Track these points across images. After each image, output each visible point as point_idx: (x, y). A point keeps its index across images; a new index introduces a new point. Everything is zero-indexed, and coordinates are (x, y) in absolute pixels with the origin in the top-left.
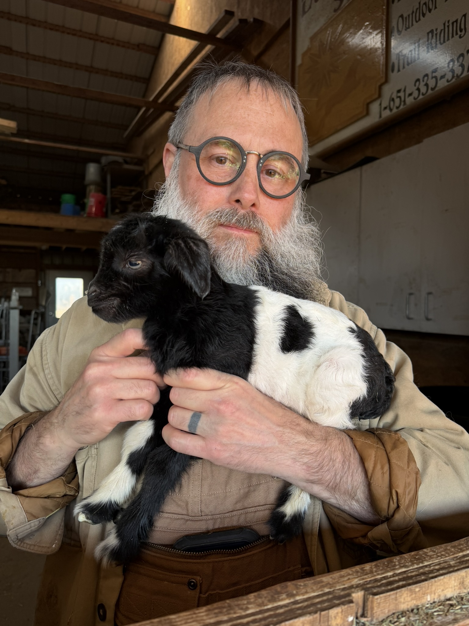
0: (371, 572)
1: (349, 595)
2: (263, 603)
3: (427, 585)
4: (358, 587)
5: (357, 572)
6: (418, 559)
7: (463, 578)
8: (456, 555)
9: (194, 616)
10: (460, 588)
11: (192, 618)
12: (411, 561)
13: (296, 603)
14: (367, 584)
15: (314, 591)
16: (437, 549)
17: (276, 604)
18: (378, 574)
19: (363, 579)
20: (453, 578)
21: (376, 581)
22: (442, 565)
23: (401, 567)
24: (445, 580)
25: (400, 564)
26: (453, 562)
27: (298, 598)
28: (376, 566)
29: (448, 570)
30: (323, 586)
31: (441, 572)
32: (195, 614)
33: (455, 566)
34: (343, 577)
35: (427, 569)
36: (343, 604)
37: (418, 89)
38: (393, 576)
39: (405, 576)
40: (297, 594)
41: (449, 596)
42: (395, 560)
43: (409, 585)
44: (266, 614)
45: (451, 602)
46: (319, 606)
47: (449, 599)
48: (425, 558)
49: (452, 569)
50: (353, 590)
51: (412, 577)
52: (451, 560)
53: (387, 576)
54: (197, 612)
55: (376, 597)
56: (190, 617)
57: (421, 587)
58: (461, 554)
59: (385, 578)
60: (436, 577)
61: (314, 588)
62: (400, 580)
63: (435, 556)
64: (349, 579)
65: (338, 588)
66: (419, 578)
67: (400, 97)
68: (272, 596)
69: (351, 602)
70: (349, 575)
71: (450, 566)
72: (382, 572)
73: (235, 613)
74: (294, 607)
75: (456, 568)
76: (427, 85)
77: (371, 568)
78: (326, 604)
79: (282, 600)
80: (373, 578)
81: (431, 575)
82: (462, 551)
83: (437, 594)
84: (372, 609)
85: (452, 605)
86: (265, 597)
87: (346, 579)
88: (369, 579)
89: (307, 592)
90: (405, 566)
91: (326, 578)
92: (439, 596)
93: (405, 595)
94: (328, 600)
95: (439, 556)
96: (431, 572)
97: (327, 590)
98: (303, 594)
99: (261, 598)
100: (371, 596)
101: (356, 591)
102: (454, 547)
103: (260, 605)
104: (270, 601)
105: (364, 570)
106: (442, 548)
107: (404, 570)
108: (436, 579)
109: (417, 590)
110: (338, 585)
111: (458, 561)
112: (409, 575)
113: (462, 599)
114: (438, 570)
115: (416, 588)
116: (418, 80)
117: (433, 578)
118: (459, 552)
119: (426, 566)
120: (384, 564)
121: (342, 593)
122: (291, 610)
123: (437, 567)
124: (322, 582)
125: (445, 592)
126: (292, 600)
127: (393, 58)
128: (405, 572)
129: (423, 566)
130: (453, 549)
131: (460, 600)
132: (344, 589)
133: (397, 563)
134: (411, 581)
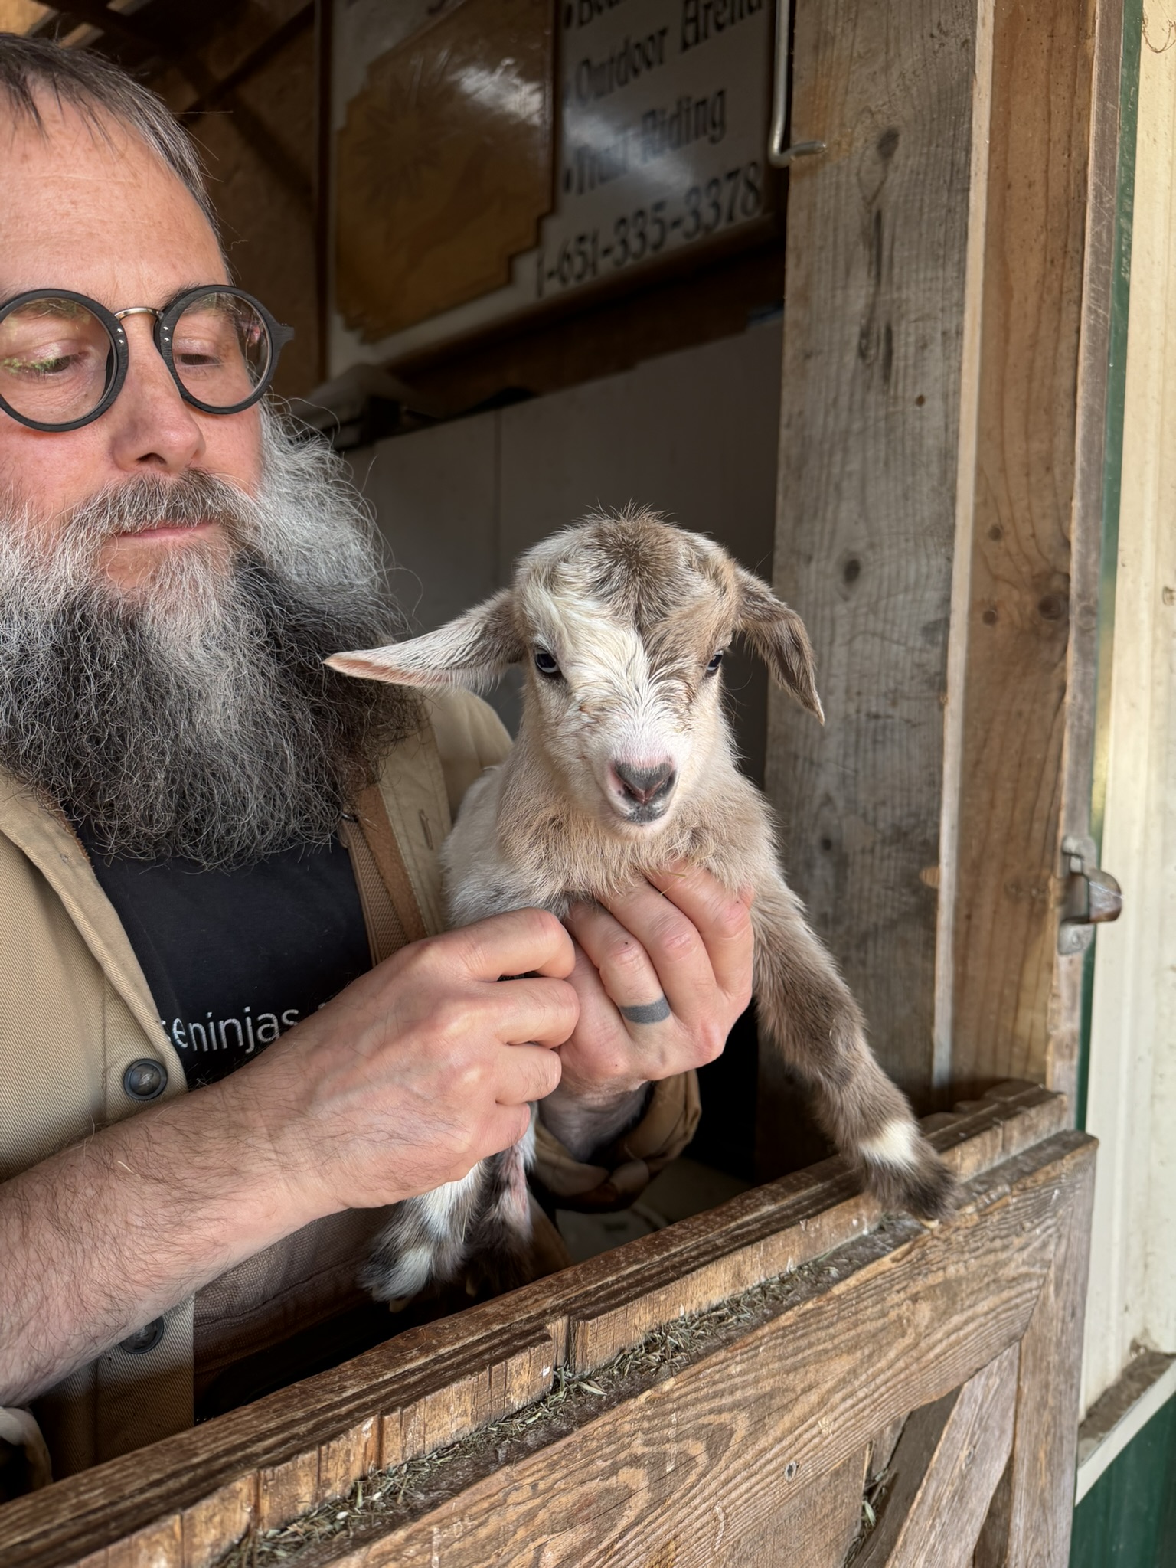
0: (576, 1281)
1: (541, 1327)
2: (374, 1372)
3: (678, 1286)
4: (554, 1311)
5: (551, 1286)
6: (660, 1244)
7: (739, 1266)
8: (724, 1228)
9: (231, 1424)
10: (733, 1286)
11: (227, 1428)
12: (647, 1250)
13: (440, 1359)
14: (574, 1302)
15: (472, 1334)
16: (691, 1223)
17: (399, 1371)
18: (590, 1283)
19: (564, 1296)
20: (722, 1268)
21: (587, 1294)
22: (703, 1248)
23: (630, 1264)
24: (709, 1273)
25: (627, 1258)
26: (721, 1240)
27: (442, 1351)
28: (584, 1269)
29: (713, 1254)
30: (489, 1323)
31: (701, 1260)
32: (230, 1420)
33: (724, 1247)
34: (522, 1300)
35: (676, 1259)
36: (531, 1344)
37: (624, 242)
38: (618, 1281)
39: (639, 1277)
40: (441, 1345)
41: (715, 1302)
42: (617, 1254)
43: (649, 1290)
44: (384, 1392)
45: (719, 1313)
46: (487, 1357)
47: (717, 1309)
48: (670, 1241)
49: (720, 1252)
50: (547, 1318)
51: (651, 1277)
52: (715, 1236)
53: (607, 1283)
54: (234, 1416)
55: (590, 1323)
56: (222, 1427)
57: (668, 1293)
58: (733, 1225)
59: (602, 1287)
60: (693, 1270)
61: (472, 1328)
62: (630, 1286)
63: (688, 1235)
64: (537, 1301)
65: (518, 1319)
66: (664, 1277)
67: (582, 254)
68: (390, 1358)
69: (547, 1338)
70: (536, 1293)
71: (717, 1248)
72: (597, 1277)
73: (319, 1401)
74: (437, 1367)
75: (727, 1249)
76: (642, 235)
77: (576, 1274)
78: (500, 1351)
79: (412, 1360)
80: (580, 1292)
81: (684, 1269)
82: (734, 1218)
83: (695, 1302)
84: (584, 1346)
85: (721, 1318)
86: (376, 1363)
87: (530, 1301)
88: (573, 1295)
89: (458, 1338)
90: (637, 1261)
91: (491, 1308)
92: (700, 1304)
93: (642, 1311)
94: (503, 1343)
95: (695, 1234)
96: (685, 1262)
97: (496, 1327)
98: (452, 1343)
99: (366, 1365)
100: (581, 1322)
101: (552, 1319)
102: (720, 1215)
103: (367, 1378)
104: (387, 1368)
105: (562, 1281)
106: (698, 1219)
107: (635, 1267)
108: (694, 1274)
109: (662, 1298)
110: (516, 1315)
111: (729, 1237)
112: (646, 1274)
113: (738, 1303)
114: (696, 1258)
115: (660, 1295)
116: (623, 221)
117: (688, 1272)
118: (730, 1222)
119: (675, 1255)
120: (599, 1264)
121: (527, 1327)
122: (433, 1374)
123: (693, 1253)
124: (486, 1315)
125: (709, 1295)
126: (431, 1357)
127: (568, 159)
128: (637, 1271)
129: (670, 1256)
130: (718, 1219)
131: (734, 1305)
132: (529, 1320)
133: (622, 1258)
134: (650, 1284)
